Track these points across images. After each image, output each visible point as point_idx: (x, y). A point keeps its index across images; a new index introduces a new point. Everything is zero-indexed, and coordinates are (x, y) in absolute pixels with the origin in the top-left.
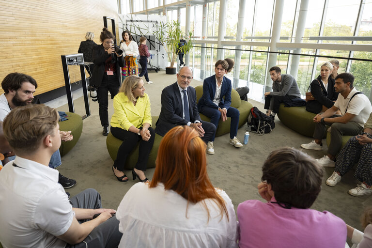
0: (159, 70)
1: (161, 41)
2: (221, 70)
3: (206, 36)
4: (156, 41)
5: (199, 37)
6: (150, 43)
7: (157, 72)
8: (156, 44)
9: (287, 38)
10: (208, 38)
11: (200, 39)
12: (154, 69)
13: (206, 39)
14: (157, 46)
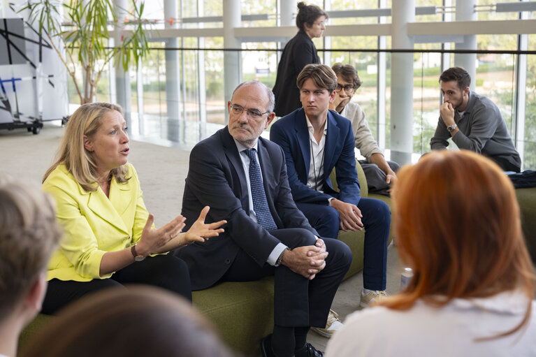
0: (41, 126)
1: (44, 36)
2: (316, 92)
3: (177, 17)
4: (27, 33)
5: (155, 22)
6: (9, 42)
7: (35, 133)
8: (28, 44)
9: (431, 11)
10: (185, 21)
11: (161, 26)
12: (25, 125)
13: (177, 26)
14: (31, 50)
